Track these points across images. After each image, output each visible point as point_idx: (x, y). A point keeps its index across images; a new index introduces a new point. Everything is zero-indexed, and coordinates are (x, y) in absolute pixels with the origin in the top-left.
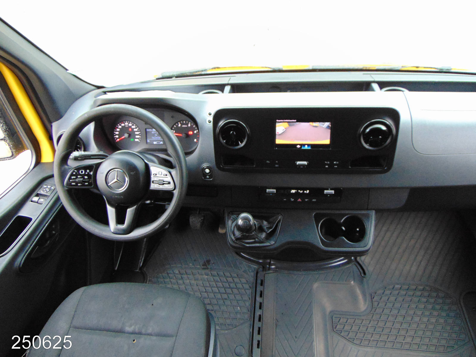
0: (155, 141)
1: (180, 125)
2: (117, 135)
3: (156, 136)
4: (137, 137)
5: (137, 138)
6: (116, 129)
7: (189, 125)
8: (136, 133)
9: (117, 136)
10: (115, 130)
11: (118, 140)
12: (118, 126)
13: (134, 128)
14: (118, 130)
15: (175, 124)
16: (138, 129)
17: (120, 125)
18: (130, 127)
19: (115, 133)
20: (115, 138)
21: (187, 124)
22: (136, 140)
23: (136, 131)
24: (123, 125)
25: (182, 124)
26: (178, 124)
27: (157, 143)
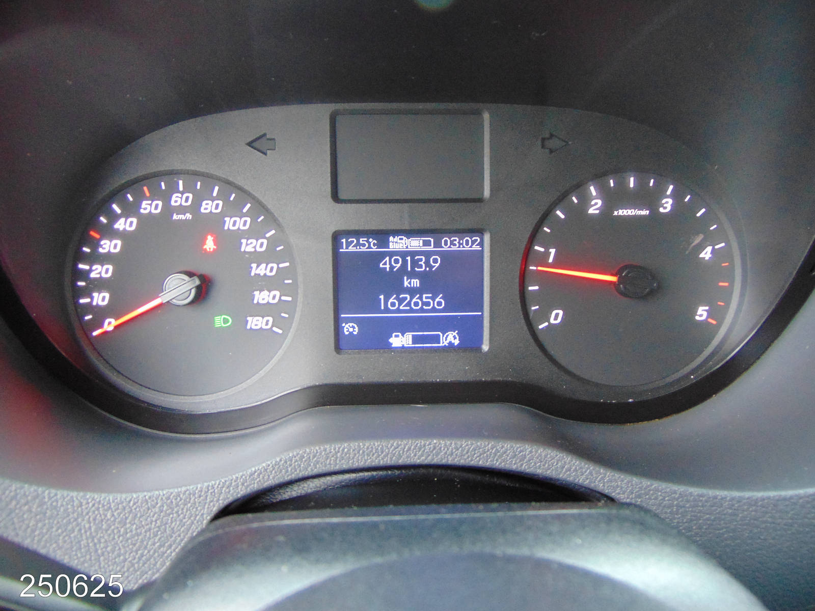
0: (403, 326)
1: (595, 207)
2: (100, 285)
3: (412, 291)
4: (262, 297)
5: (263, 310)
6: (95, 245)
7: (667, 205)
8: (261, 270)
9: (100, 299)
10: (86, 250)
11: (110, 325)
12: (114, 218)
13: (238, 235)
14: (109, 246)
15: (561, 199)
16: (273, 242)
17: (130, 210)
18: (214, 223)
19: (85, 275)
20: (89, 308)
21: (650, 199)
22: (255, 323)
23: (259, 257)
24: (149, 207)
25: (612, 199)
26: (585, 200)
27: (416, 339)
